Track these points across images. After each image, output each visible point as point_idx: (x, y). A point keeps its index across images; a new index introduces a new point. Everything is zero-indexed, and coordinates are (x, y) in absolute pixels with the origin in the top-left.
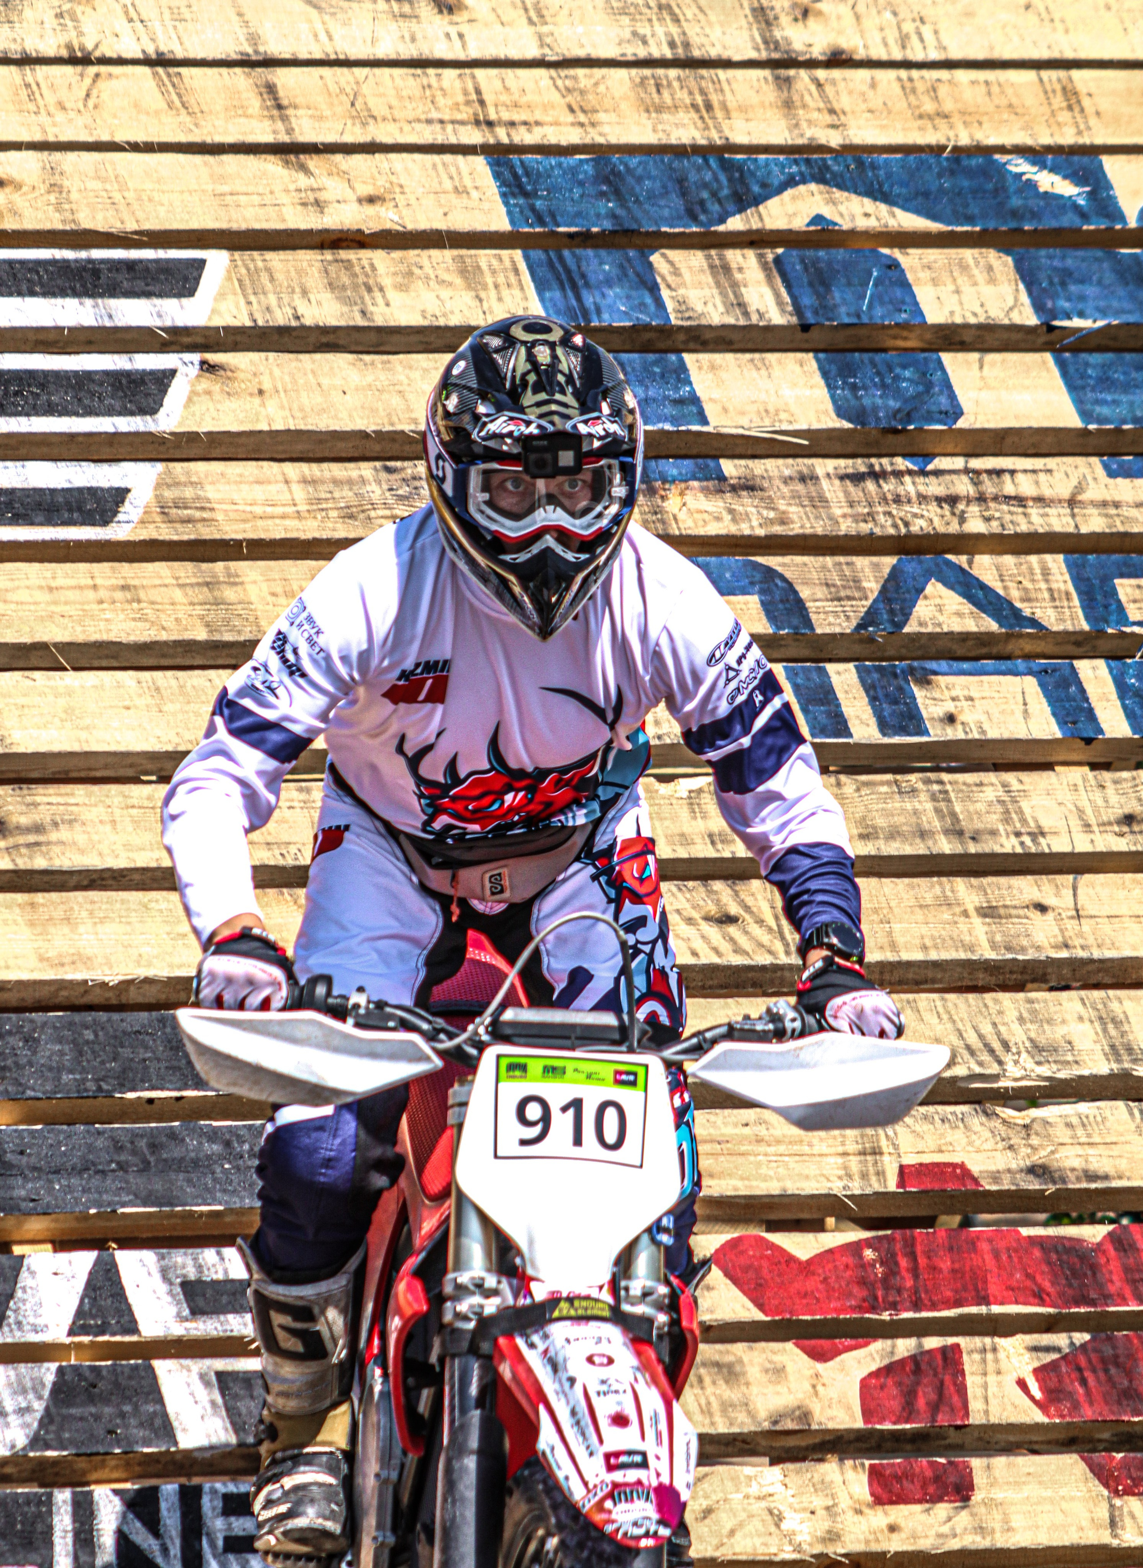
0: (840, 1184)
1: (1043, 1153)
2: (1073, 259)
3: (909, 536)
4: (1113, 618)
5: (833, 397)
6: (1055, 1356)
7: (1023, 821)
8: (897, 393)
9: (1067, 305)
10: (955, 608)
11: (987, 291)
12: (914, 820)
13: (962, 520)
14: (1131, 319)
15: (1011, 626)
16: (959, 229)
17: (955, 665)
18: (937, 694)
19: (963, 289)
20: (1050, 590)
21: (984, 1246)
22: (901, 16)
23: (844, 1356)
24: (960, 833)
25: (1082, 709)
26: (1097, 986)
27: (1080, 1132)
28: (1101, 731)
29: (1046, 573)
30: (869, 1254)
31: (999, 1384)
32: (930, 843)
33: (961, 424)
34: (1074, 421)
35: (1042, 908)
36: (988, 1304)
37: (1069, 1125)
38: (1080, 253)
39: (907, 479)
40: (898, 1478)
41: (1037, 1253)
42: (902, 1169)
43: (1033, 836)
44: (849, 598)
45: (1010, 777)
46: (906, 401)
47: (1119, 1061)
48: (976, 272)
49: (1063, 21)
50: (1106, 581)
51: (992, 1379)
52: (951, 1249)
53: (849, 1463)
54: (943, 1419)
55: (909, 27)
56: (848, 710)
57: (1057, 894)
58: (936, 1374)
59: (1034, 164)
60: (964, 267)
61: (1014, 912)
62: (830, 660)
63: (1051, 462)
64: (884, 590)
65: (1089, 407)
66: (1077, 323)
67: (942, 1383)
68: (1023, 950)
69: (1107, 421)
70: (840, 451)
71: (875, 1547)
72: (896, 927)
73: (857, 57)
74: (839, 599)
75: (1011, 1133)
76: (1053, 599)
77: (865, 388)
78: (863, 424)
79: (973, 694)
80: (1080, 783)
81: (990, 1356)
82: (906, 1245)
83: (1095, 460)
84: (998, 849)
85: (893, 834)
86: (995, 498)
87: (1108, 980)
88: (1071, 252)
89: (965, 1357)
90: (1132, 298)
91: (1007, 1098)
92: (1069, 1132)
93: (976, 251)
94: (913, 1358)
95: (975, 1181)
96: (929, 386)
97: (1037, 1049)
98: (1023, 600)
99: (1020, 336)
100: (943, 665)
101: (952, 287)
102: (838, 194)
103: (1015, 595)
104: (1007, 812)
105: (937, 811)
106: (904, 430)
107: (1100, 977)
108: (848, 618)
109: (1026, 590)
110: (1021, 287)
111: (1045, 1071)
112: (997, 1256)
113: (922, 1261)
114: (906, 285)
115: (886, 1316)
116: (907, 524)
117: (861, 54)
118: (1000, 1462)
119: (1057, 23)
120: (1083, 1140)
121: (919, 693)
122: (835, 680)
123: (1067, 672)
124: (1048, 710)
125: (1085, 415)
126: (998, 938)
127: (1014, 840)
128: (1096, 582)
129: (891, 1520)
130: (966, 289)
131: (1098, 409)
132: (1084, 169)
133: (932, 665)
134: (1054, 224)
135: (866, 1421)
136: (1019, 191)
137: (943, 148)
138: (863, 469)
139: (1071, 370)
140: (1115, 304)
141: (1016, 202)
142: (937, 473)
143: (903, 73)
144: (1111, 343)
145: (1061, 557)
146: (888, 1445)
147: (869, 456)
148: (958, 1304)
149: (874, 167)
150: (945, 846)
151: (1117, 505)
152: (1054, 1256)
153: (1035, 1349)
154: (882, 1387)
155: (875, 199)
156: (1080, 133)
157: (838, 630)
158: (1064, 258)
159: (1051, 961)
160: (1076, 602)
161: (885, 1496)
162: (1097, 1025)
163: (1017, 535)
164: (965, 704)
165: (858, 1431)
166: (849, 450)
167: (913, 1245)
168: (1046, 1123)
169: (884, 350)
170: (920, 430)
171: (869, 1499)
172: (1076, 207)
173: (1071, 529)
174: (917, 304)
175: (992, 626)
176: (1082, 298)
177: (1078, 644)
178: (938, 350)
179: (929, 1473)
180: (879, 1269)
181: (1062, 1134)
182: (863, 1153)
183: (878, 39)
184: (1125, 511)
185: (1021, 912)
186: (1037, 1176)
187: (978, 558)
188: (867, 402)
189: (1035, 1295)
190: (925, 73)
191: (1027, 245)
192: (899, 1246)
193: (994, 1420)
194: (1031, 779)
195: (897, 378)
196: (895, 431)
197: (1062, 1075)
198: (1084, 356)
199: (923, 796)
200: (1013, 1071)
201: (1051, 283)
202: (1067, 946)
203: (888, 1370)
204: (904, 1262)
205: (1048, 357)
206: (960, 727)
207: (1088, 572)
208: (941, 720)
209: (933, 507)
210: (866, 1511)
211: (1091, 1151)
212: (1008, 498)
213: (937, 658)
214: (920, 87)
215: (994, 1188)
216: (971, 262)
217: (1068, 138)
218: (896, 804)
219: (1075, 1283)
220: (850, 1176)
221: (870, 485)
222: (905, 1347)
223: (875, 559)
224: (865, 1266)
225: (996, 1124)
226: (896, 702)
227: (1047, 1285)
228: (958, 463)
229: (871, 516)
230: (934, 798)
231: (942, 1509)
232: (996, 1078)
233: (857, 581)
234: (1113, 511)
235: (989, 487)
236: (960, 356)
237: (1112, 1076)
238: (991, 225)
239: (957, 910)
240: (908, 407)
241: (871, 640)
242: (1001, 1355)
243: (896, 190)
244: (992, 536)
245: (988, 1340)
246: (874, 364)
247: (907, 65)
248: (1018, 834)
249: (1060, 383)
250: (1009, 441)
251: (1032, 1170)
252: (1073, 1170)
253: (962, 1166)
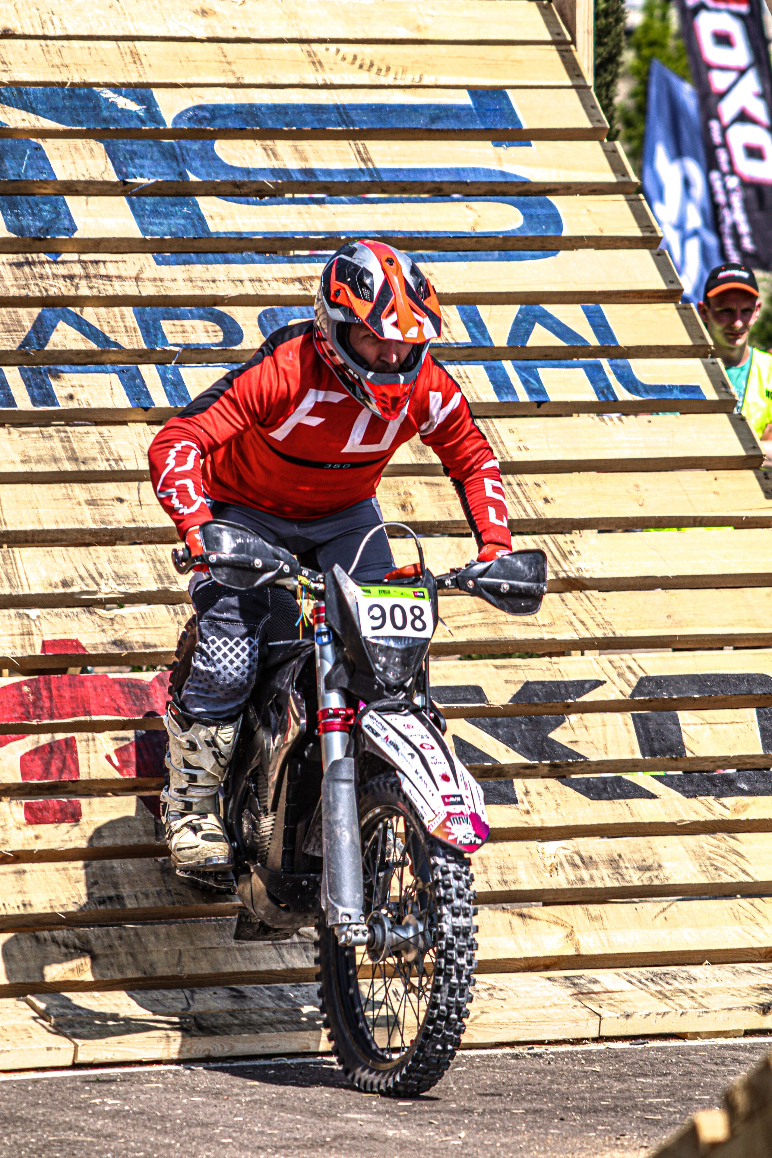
0: (10, 651)
1: (120, 633)
2: (137, 146)
3: (48, 297)
4: (160, 342)
5: (5, 220)
6: (127, 743)
7: (111, 453)
8: (41, 218)
9: (134, 170)
10: (73, 336)
11: (90, 162)
12: (51, 452)
13: (77, 288)
14: (169, 178)
15: (104, 347)
16: (74, 128)
17: (73, 367)
18: (63, 383)
19: (77, 161)
20: (125, 327)
21: (88, 684)
22: (41, 10)
23: (12, 744)
24: (76, 460)
25: (143, 392)
26: (151, 542)
27: (141, 621)
28: (153, 404)
29: (123, 317)
30: (25, 689)
31: (96, 758)
32: (60, 465)
33: (76, 235)
34: (139, 235)
35: (121, 500)
36: (90, 715)
37: (135, 618)
38: (141, 142)
39: (47, 266)
40: (40, 810)
41: (117, 687)
42: (44, 642)
43: (116, 461)
44: (15, 331)
45: (104, 429)
46: (46, 222)
47: (162, 583)
48: (83, 151)
49: (130, 14)
50: (156, 321)
51: (92, 755)
52: (70, 686)
53: (14, 802)
54: (65, 777)
55: (46, 17)
56: (14, 392)
57: (129, 493)
58: (61, 753)
59: (115, 93)
60: (77, 149)
61: (105, 502)
62: (5, 365)
63: (125, 257)
64: (34, 327)
65: (146, 226)
66: (139, 180)
67: (65, 758)
68: (111, 523)
69: (156, 234)
70: (10, 250)
71: (28, 848)
72: (41, 510)
73: (17, 33)
74: (10, 331)
75: (103, 623)
76: (127, 331)
77: (23, 215)
78: (22, 235)
79: (84, 384)
80: (142, 432)
81: (91, 743)
82: (46, 684)
83: (150, 256)
84: (97, 469)
85: (40, 460)
86: (95, 276)
87: (157, 539)
88: (136, 142)
89: (78, 743)
90: (170, 167)
91: (103, 603)
92: (135, 622)
93: (83, 141)
94: (49, 744)
95: (84, 649)
96: (58, 214)
97: (118, 576)
98: (110, 332)
99: (108, 187)
100: (67, 368)
101: (70, 160)
102: (7, 108)
103: (106, 330)
104: (102, 448)
105: (64, 447)
106: (45, 239)
107: (152, 538)
108: (14, 342)
109: (112, 326)
110: (109, 160)
111: (122, 589)
112: (95, 689)
113: (55, 692)
114: (45, 159)
115: (34, 722)
116: (46, 290)
117: (19, 32)
118: (96, 801)
119: (127, 16)
120: (143, 626)
121: (54, 383)
122: (8, 376)
123: (134, 372)
124: (124, 392)
125: (144, 230)
126: (97, 517)
127: (106, 464)
128: (150, 322)
129: (36, 832)
130: (79, 161)
131: (151, 227)
132: (142, 96)
133: (61, 368)
134: (127, 126)
135: (23, 778)
136: (108, 107)
137: (65, 84)
138: (22, 260)
139: (136, 206)
140: (160, 170)
141: (105, 114)
142: (63, 262)
143: (43, 42)
144: (158, 192)
145: (131, 309)
146: (36, 791)
147: (25, 253)
148: (74, 715)
149: (27, 93)
150: (68, 466)
151: (161, 280)
152: (126, 689)
153: (116, 739)
154: (32, 760)
155: (28, 111)
156: (140, 76)
157: (9, 348)
158: (132, 144)
159: (126, 529)
160: (139, 333)
161: (33, 820)
162: (151, 564)
163: (107, 296)
164: (79, 389)
165: (19, 784)
166: (15, 249)
167: (50, 684)
168: (123, 617)
169: (34, 195)
170: (54, 239)
171: (25, 821)
172: (138, 116)
173: (137, 293)
174: (51, 169)
175: (93, 346)
176: (142, 167)
177: (140, 356)
178: (63, 195)
179: (57, 807)
180: (31, 697)
181: (130, 623)
182: (22, 634)
183: (29, 24)
184: (166, 283)
185: (110, 502)
186: (117, 646)
187: (86, 309)
188: (24, 223)
189: (115, 710)
190: (54, 42)
191: (112, 137)
192: (42, 684)
193: (93, 777)
194: (113, 429)
195: (41, 210)
196: (40, 239)
197: (132, 591)
198: (143, 198)
199: (56, 440)
200: (105, 589)
201: (125, 158)
202: (134, 521)
203: (36, 751)
204: (45, 693)
205: (123, 199)
206: (76, 401)
207: (146, 317)
208: (66, 398)
209: (61, 281)
210: (22, 827)
211: (147, 632)
212: (102, 277)
213: (63, 364)
214: (52, 49)
215: (94, 652)
216: (81, 147)
217: (134, 79)
218: (41, 443)
219: (137, 703)
220: (15, 647)
221: (26, 269)
222: (45, 739)
223: (29, 309)
224: (23, 695)
225: (95, 618)
226: (41, 388)
227: (122, 704)
228: (75, 257)
229: (27, 286)
230: (62, 440)
231: (65, 826)
232: (95, 593)
233: (19, 321)
234: (159, 283)
235: (92, 270)
236: (76, 198)
237: (159, 591)
238: (92, 127)
239: (74, 501)
240: (46, 226)
241: (27, 354)
242: (97, 742)
243: (40, 106)
244: (94, 297)
245: (90, 735)
246: (28, 202)
247: (45, 37)
248: (108, 460)
249: (130, 213)
250: (102, 245)
251: (115, 643)
252: (137, 642)
253: (77, 641)
